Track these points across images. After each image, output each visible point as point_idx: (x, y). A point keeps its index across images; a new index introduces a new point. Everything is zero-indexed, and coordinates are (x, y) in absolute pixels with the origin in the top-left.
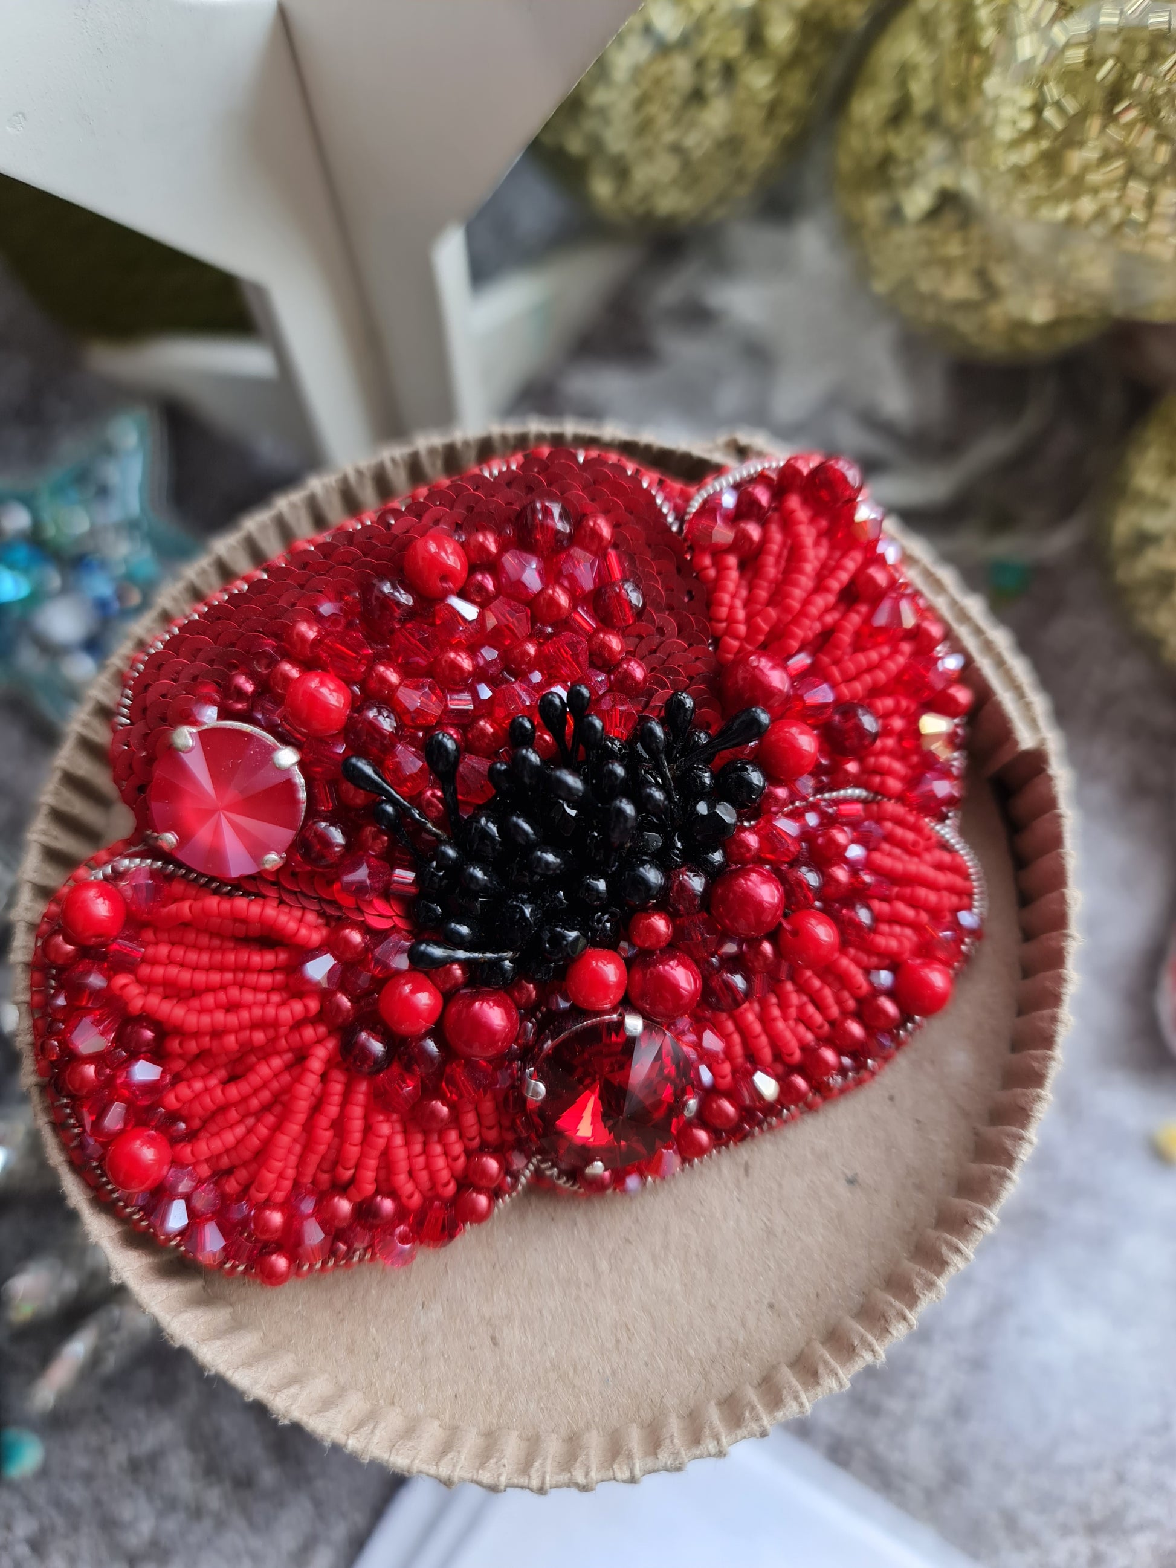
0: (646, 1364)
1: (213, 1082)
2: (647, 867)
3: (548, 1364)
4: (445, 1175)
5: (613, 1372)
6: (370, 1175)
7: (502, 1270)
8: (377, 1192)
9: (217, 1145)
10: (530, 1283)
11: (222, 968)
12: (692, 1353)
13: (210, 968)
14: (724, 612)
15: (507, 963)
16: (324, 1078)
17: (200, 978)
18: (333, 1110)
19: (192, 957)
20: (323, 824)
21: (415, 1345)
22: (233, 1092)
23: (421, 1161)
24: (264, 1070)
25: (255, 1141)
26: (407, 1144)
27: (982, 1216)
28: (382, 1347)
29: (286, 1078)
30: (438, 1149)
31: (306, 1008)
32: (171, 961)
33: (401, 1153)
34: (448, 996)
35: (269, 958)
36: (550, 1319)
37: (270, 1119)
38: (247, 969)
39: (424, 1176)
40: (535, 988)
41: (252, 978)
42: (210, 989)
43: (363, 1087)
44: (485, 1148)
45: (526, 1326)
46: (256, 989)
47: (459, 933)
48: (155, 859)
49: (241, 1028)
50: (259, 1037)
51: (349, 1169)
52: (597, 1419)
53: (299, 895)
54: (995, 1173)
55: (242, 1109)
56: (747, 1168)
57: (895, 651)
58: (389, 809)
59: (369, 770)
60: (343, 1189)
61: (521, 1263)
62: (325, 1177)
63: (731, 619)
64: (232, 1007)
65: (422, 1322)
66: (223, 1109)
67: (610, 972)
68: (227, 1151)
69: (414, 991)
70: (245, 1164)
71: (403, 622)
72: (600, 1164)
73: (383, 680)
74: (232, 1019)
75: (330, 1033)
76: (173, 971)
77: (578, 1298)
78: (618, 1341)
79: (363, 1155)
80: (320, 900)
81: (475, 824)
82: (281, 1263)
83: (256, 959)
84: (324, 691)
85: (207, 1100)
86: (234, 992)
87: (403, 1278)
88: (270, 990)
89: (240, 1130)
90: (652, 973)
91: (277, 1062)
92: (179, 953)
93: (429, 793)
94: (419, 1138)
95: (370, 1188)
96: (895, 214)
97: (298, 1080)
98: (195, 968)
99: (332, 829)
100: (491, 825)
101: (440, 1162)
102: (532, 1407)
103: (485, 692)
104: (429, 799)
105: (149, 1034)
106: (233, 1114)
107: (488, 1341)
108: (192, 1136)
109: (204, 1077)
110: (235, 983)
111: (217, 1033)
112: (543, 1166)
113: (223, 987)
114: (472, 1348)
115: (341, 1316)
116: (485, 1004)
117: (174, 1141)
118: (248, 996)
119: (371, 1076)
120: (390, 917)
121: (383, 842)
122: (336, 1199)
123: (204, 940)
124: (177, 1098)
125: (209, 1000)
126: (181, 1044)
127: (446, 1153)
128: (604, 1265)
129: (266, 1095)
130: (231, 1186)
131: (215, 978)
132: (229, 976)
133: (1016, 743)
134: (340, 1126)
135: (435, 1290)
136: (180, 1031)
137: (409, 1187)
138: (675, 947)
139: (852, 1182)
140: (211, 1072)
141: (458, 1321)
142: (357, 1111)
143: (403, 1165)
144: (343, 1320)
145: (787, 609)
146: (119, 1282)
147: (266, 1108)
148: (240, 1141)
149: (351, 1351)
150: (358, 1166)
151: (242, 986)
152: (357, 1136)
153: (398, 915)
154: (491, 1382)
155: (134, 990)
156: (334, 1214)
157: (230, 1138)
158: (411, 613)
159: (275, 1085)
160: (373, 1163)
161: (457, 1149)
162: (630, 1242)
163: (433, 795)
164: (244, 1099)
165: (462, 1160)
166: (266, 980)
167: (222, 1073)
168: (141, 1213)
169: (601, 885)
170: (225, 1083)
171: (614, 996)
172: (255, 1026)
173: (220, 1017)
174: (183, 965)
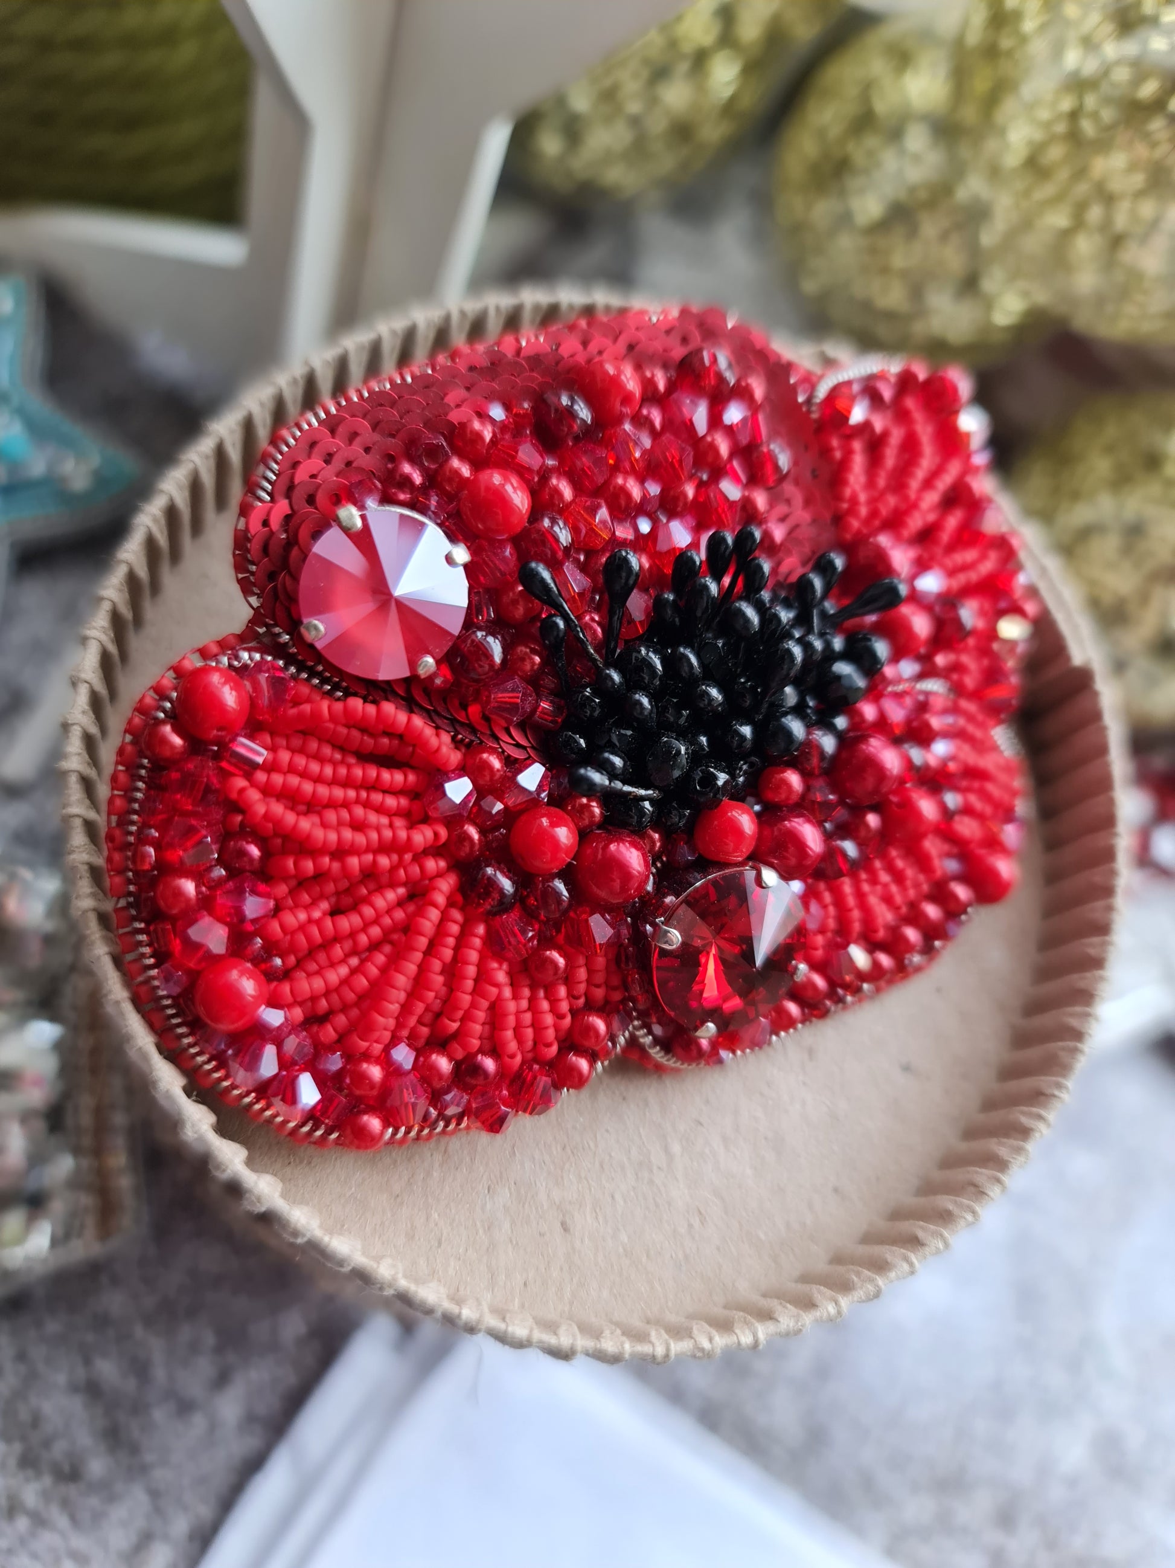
0: (718, 1249)
1: (317, 914)
2: (789, 717)
3: (621, 1250)
4: (551, 1034)
5: (686, 1257)
6: (477, 1028)
7: (573, 1153)
8: (481, 1051)
9: (318, 984)
10: (602, 1166)
11: (347, 783)
12: (762, 1236)
13: (334, 782)
14: (848, 492)
15: (647, 804)
16: (445, 918)
17: (323, 791)
18: (448, 953)
19: (315, 767)
20: (480, 634)
21: (481, 1231)
22: (345, 923)
23: (528, 1017)
24: (380, 903)
25: (363, 982)
26: (516, 997)
27: (1059, 1086)
28: (445, 1234)
29: (399, 915)
30: (545, 1005)
31: (436, 835)
32: (292, 769)
33: (511, 1006)
34: (583, 835)
35: (399, 777)
36: (622, 1203)
37: (380, 959)
38: (375, 786)
39: (529, 1033)
40: (661, 839)
41: (377, 797)
42: (332, 804)
43: (481, 930)
44: (591, 1007)
45: (598, 1211)
46: (380, 810)
47: (613, 764)
48: (276, 657)
49: (368, 849)
50: (384, 861)
51: (454, 1021)
52: (670, 1304)
53: (433, 714)
54: (1063, 1049)
55: (348, 945)
56: (811, 1052)
57: (983, 557)
58: (561, 624)
59: (547, 577)
60: (441, 1042)
61: (592, 1145)
62: (425, 1031)
63: (854, 501)
64: (358, 826)
65: (488, 1206)
66: (327, 945)
67: (746, 822)
68: (327, 993)
69: (554, 825)
70: (345, 1008)
71: (577, 439)
72: (711, 1025)
73: (557, 492)
74: (360, 839)
75: (450, 868)
76: (294, 780)
77: (651, 1182)
78: (690, 1226)
79: (474, 1005)
80: (453, 722)
81: (634, 654)
82: (374, 1123)
83: (386, 776)
84: (509, 488)
85: (315, 931)
86: (359, 811)
87: (468, 1159)
88: (399, 813)
89: (344, 971)
90: (780, 830)
91: (391, 896)
92: (301, 761)
93: (587, 618)
94: (526, 992)
95: (475, 1043)
96: (845, 219)
97: (421, 912)
98: (318, 779)
99: (490, 639)
100: (651, 655)
101: (549, 1019)
102: (605, 1294)
103: (645, 527)
104: (586, 623)
105: (255, 851)
106: (338, 951)
107: (558, 1226)
108: (287, 974)
109: (307, 908)
110: (358, 801)
111: (340, 852)
112: (638, 1033)
113: (346, 804)
114: (541, 1235)
115: (399, 1200)
116: (621, 845)
117: (270, 976)
118: (373, 818)
119: (489, 917)
120: (524, 748)
121: (533, 663)
122: (434, 1057)
123: (327, 751)
124: (282, 926)
125: (331, 816)
126: (296, 864)
127: (554, 1010)
128: (676, 1148)
129: (376, 931)
130: (329, 1033)
131: (339, 793)
132: (352, 794)
133: (1068, 658)
134: (453, 972)
135: (501, 1173)
136: (303, 847)
137: (513, 1046)
138: (804, 806)
139: (907, 1068)
140: (314, 903)
141: (526, 1206)
142: (473, 956)
143: (511, 1020)
144: (402, 1203)
145: (906, 498)
146: (196, 1136)
147: (375, 946)
148: (345, 982)
149: (411, 1237)
150: (467, 1018)
151: (367, 805)
152: (469, 984)
153: (533, 747)
154: (561, 1269)
155: (254, 795)
156: (434, 1069)
157: (334, 977)
158: (589, 433)
159: (387, 921)
160: (481, 1015)
161: (564, 1006)
162: (701, 1124)
163: (593, 619)
164: (353, 934)
165: (568, 1020)
166: (391, 802)
167: (325, 905)
168: (214, 1063)
169: (746, 731)
170: (335, 912)
171: (746, 849)
172: (384, 848)
173: (348, 834)
174: (304, 775)
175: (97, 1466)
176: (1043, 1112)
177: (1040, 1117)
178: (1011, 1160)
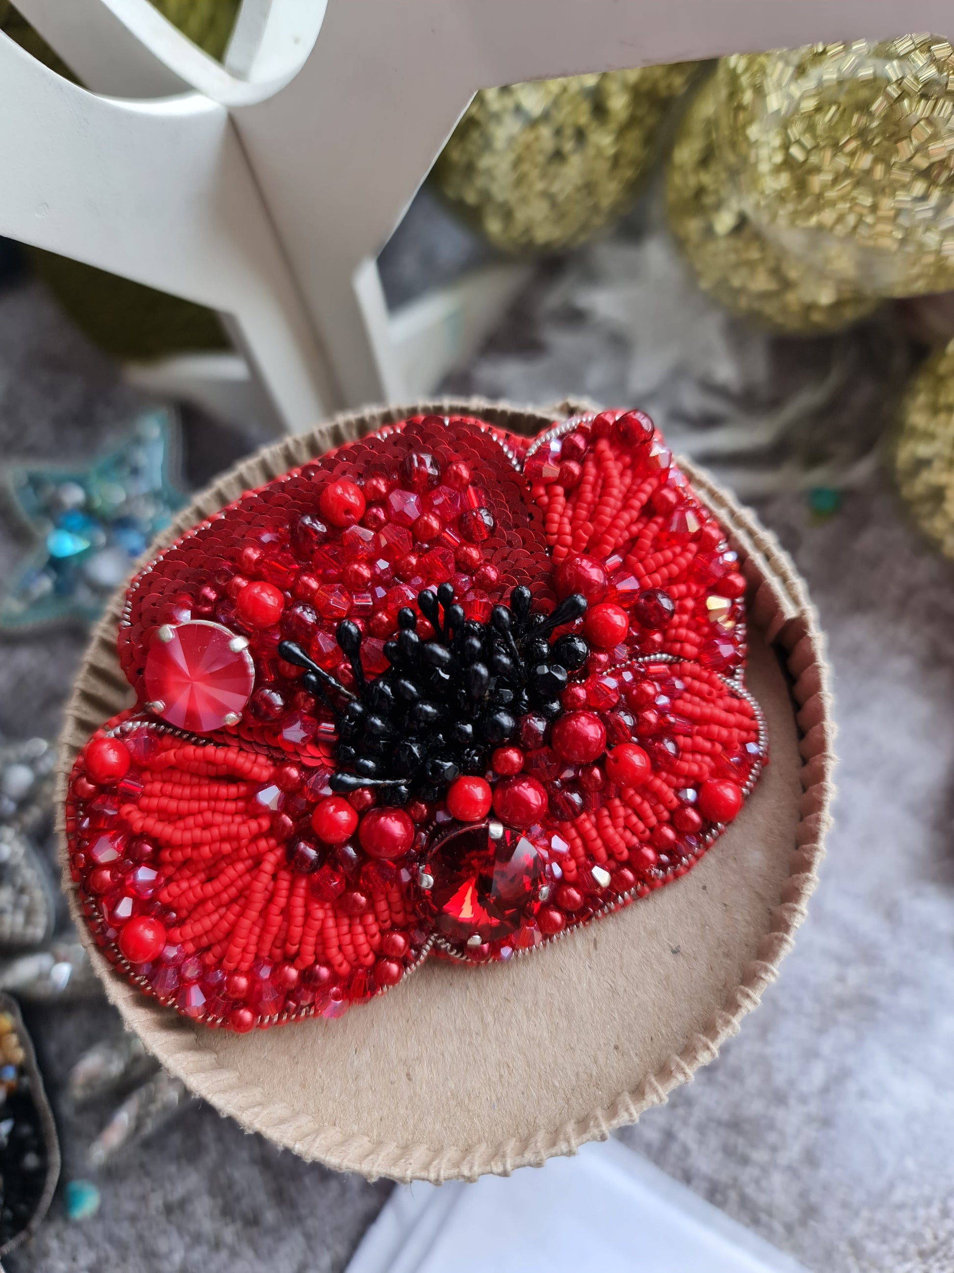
0: (523, 1093)
1: (195, 882)
2: (502, 714)
3: (449, 1094)
4: (365, 948)
5: (498, 1099)
6: (310, 949)
7: (414, 1024)
8: (316, 962)
9: (198, 928)
10: (435, 1033)
11: (199, 799)
12: (557, 1084)
13: (191, 799)
14: (555, 527)
15: (403, 788)
16: (275, 877)
17: (184, 806)
18: (281, 901)
19: (178, 791)
20: (268, 691)
21: (350, 1081)
22: (209, 889)
23: (347, 938)
24: (231, 872)
25: (225, 925)
26: (337, 925)
27: (766, 970)
28: (326, 1084)
29: (247, 878)
30: (360, 929)
31: (260, 825)
32: (162, 794)
33: (332, 932)
34: (361, 813)
35: (233, 790)
36: (450, 1060)
37: (236, 908)
38: (217, 798)
39: (350, 949)
40: (426, 806)
41: (221, 805)
42: (191, 813)
43: (303, 883)
44: (396, 927)
45: (432, 1065)
46: (224, 813)
47: (366, 767)
48: (151, 722)
49: (213, 841)
50: (226, 847)
51: (294, 945)
52: (486, 1135)
53: (253, 744)
54: (777, 938)
55: (216, 901)
56: (595, 942)
57: (685, 549)
58: (313, 678)
59: (297, 651)
60: (291, 960)
61: (428, 1018)
62: (278, 952)
63: (560, 533)
64: (207, 826)
65: (356, 1063)
66: (202, 902)
67: (479, 792)
68: (206, 933)
69: (336, 811)
70: (219, 942)
71: (320, 544)
72: (478, 937)
73: (307, 587)
74: (207, 835)
75: (278, 845)
76: (164, 801)
77: (470, 1043)
78: (501, 1076)
79: (304, 934)
80: (269, 747)
81: (375, 687)
82: (247, 1015)
83: (223, 791)
84: (264, 595)
85: (191, 895)
86: (208, 815)
87: (341, 1030)
88: (237, 812)
89: (215, 917)
90: (509, 792)
91: (240, 867)
92: (168, 788)
93: (343, 666)
94: (346, 921)
95: (311, 959)
97: (255, 879)
98: (180, 799)
99: (274, 694)
100: (387, 687)
101: (362, 939)
102: (438, 1126)
103: (381, 592)
104: (342, 670)
105: (148, 848)
106: (210, 906)
107: (404, 1078)
108: (180, 922)
109: (189, 879)
110: (209, 809)
111: (196, 845)
112: (439, 941)
113: (200, 812)
114: (392, 1083)
115: (296, 1060)
116: (388, 819)
117: (169, 926)
118: (218, 818)
119: (308, 875)
120: (319, 758)
121: (311, 704)
122: (287, 968)
123: (187, 778)
124: (169, 894)
125: (190, 821)
126: (170, 854)
127: (366, 933)
128: (490, 1019)
129: (233, 891)
130: (210, 959)
131: (195, 805)
132: (204, 804)
133: (782, 614)
134: (287, 913)
135: (364, 1040)
136: (169, 845)
137: (339, 958)
138: (525, 773)
139: (675, 952)
140: (194, 875)
141: (382, 1062)
142: (299, 901)
143: (334, 941)
144: (297, 1063)
145: (601, 523)
146: (131, 1030)
147: (233, 900)
148: (215, 925)
149: (303, 1086)
150: (301, 942)
151: (214, 811)
152: (299, 920)
153: (325, 757)
154: (407, 1108)
155: (136, 815)
156: (286, 979)
157: (207, 923)
158: (325, 538)
159: (240, 883)
160: (312, 940)
161: (374, 929)
162: (509, 1001)
163: (346, 667)
164: (217, 894)
165: (377, 937)
166: (231, 806)
167: (202, 876)
168: (147, 981)
169: (469, 728)
170: (203, 883)
171: (482, 810)
172: (223, 839)
173: (198, 833)
174: (171, 797)
175: (270, 1216)
176: (750, 992)
177: (748, 996)
178: (720, 1031)
